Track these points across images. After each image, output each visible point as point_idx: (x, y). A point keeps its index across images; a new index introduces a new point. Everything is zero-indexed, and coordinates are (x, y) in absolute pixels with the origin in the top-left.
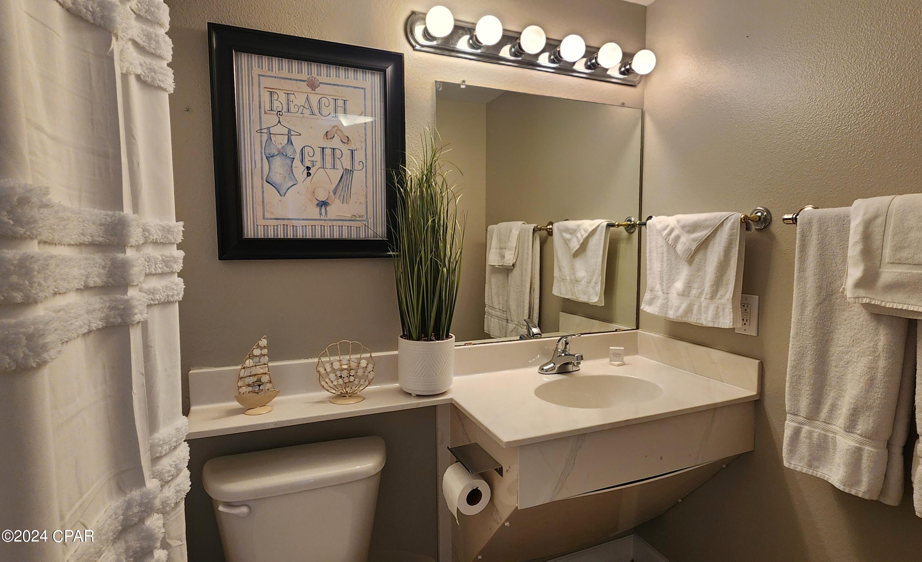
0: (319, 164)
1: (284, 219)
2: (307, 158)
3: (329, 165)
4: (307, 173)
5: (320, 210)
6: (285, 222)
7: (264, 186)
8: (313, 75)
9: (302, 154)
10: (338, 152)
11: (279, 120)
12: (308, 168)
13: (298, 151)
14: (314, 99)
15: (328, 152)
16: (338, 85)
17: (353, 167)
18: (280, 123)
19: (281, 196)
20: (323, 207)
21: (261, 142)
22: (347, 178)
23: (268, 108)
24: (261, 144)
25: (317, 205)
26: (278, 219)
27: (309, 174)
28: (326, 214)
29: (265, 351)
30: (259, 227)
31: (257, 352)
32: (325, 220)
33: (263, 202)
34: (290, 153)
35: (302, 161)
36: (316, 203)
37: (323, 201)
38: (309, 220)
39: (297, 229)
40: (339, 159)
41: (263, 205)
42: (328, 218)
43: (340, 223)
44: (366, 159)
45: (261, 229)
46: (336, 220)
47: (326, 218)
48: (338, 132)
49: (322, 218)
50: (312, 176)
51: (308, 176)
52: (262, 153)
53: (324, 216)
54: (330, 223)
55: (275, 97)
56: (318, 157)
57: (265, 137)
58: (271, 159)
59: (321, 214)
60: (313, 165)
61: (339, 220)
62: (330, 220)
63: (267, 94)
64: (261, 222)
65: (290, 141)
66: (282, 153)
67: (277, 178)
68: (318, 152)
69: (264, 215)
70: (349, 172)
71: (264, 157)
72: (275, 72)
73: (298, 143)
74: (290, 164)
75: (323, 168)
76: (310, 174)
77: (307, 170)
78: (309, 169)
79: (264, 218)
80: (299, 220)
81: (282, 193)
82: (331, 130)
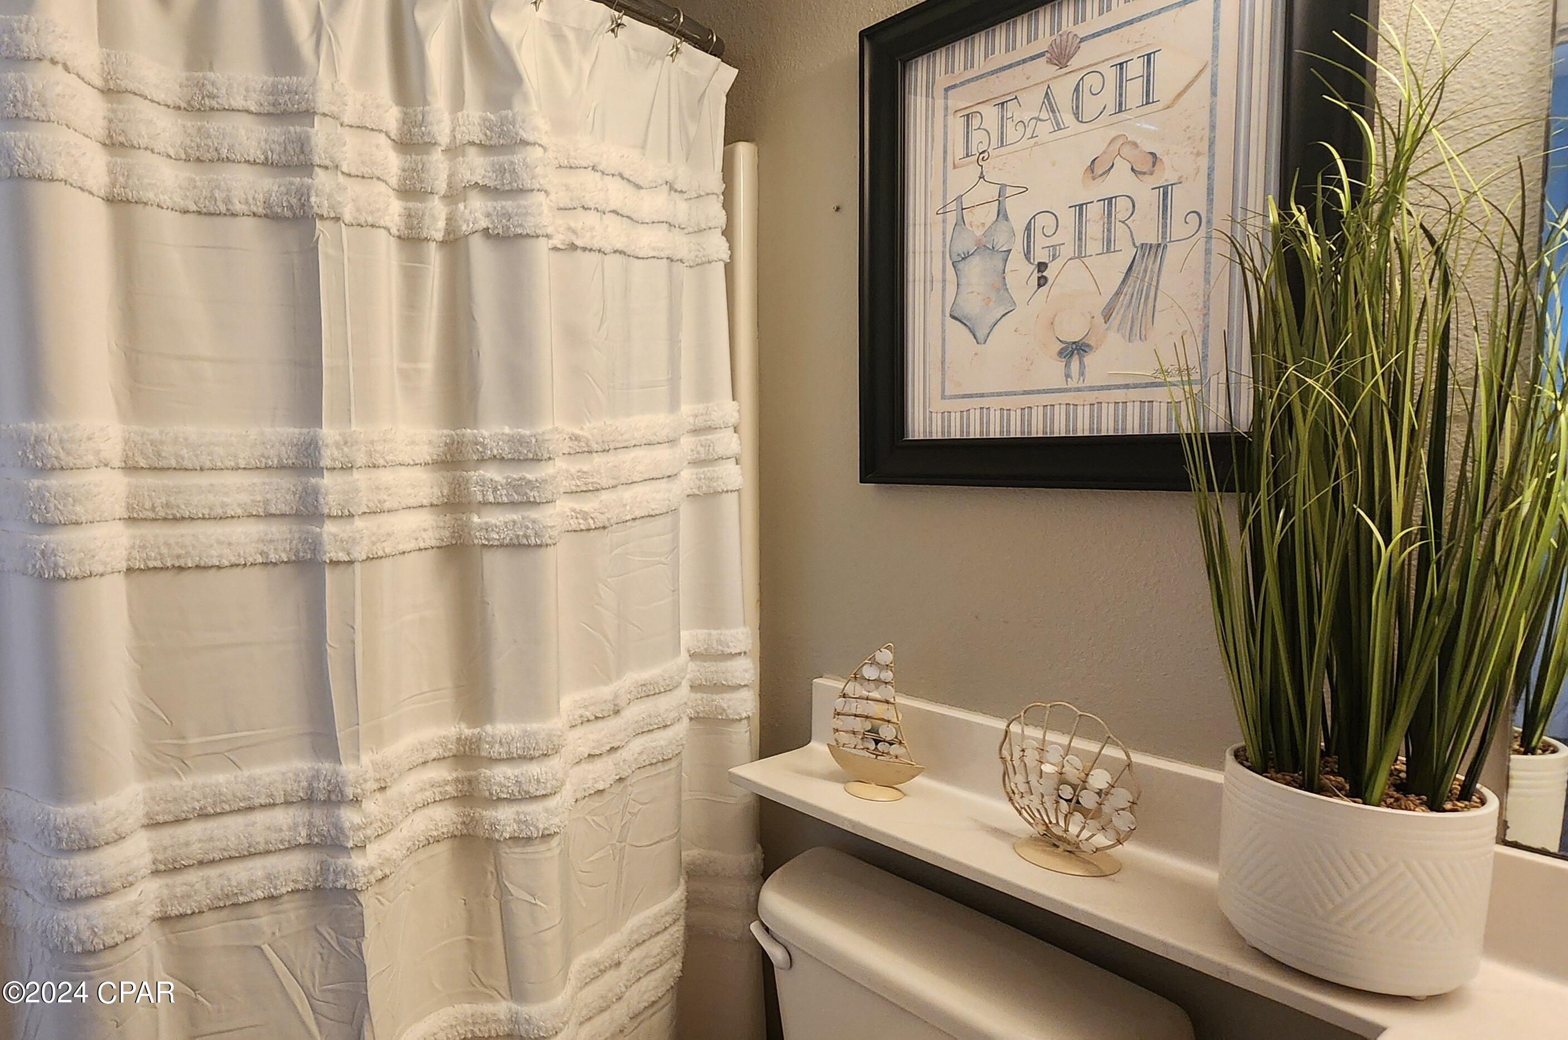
0: (1068, 251)
1: (982, 395)
2: (1040, 241)
3: (1093, 247)
4: (1039, 278)
5: (1067, 365)
6: (985, 402)
7: (947, 327)
8: (1064, 28)
9: (1029, 236)
10: (1122, 206)
11: (982, 173)
12: (1042, 266)
13: (1019, 227)
14: (1063, 91)
15: (1095, 211)
16: (1130, 22)
17: (1164, 233)
18: (983, 177)
19: (978, 343)
20: (1076, 357)
21: (944, 233)
22: (1145, 271)
23: (960, 152)
24: (944, 239)
25: (1060, 353)
26: (971, 396)
27: (1042, 281)
28: (1082, 374)
29: (888, 676)
30: (934, 415)
31: (870, 672)
32: (1079, 390)
33: (943, 362)
34: (1001, 242)
35: (1027, 255)
36: (1058, 349)
37: (1074, 343)
38: (1039, 392)
39: (1009, 416)
40: (1123, 222)
41: (943, 368)
42: (1087, 384)
43: (1119, 395)
44: (1212, 200)
45: (937, 420)
46: (1108, 388)
47: (1080, 385)
48: (1126, 151)
49: (1072, 384)
50: (1050, 282)
51: (1040, 286)
52: (944, 258)
53: (1075, 379)
54: (1092, 397)
55: (976, 122)
56: (1066, 236)
57: (952, 218)
58: (961, 266)
59: (1068, 376)
60: (1054, 256)
61: (1118, 387)
62: (1092, 389)
63: (961, 122)
64: (938, 405)
65: (1002, 214)
66: (985, 248)
67: (972, 305)
68: (1068, 218)
69: (943, 391)
70: (1154, 250)
71: (949, 263)
72: (981, 65)
73: (1019, 212)
74: (1001, 265)
75: (1080, 257)
76: (1046, 279)
77: (1039, 271)
78: (1042, 268)
79: (943, 397)
80: (1015, 394)
81: (981, 338)
82: (1104, 152)
